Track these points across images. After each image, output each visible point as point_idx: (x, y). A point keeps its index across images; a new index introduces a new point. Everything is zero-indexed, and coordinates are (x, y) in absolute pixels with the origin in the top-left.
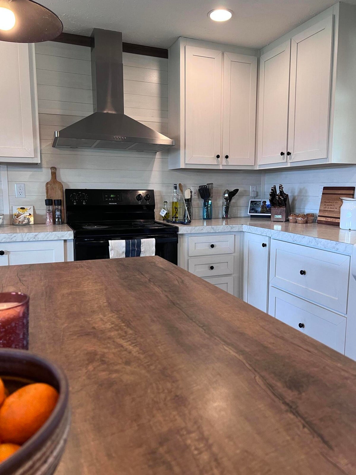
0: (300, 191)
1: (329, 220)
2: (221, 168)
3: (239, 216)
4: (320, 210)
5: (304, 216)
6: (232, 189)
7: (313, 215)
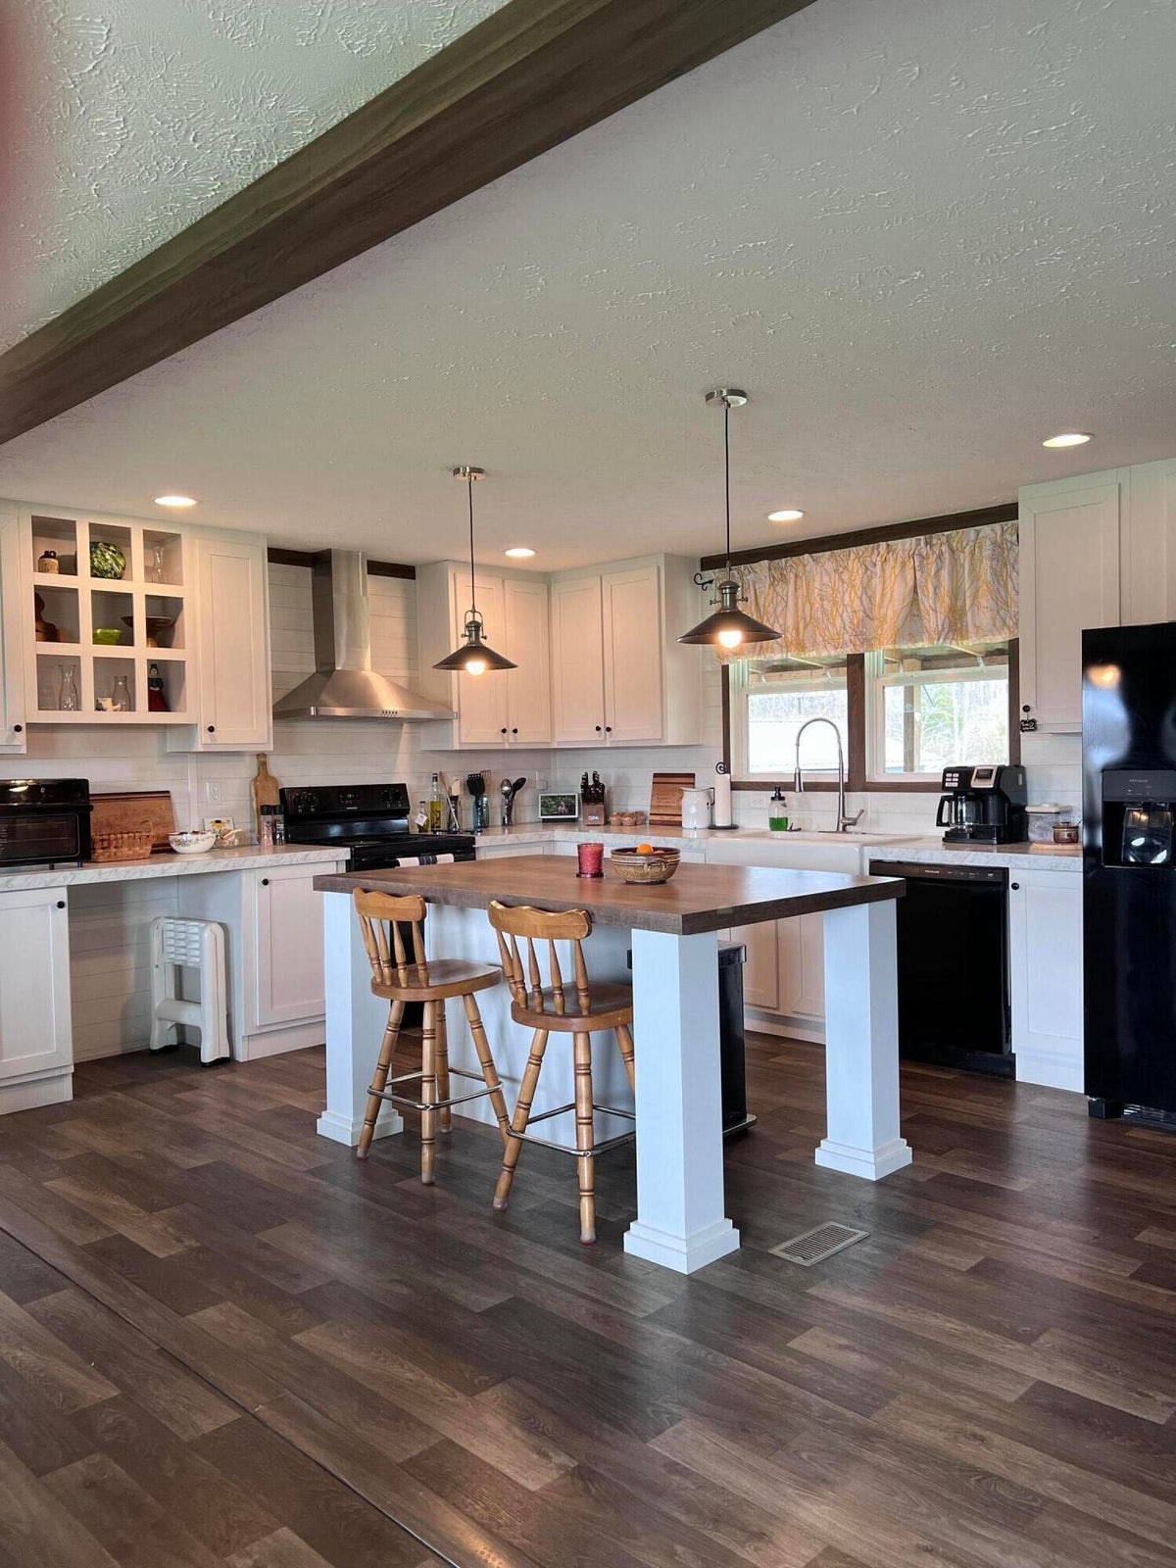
0: (619, 779)
1: (666, 818)
2: (507, 747)
3: (523, 821)
4: (652, 806)
5: (632, 815)
6: (513, 781)
7: (641, 814)
